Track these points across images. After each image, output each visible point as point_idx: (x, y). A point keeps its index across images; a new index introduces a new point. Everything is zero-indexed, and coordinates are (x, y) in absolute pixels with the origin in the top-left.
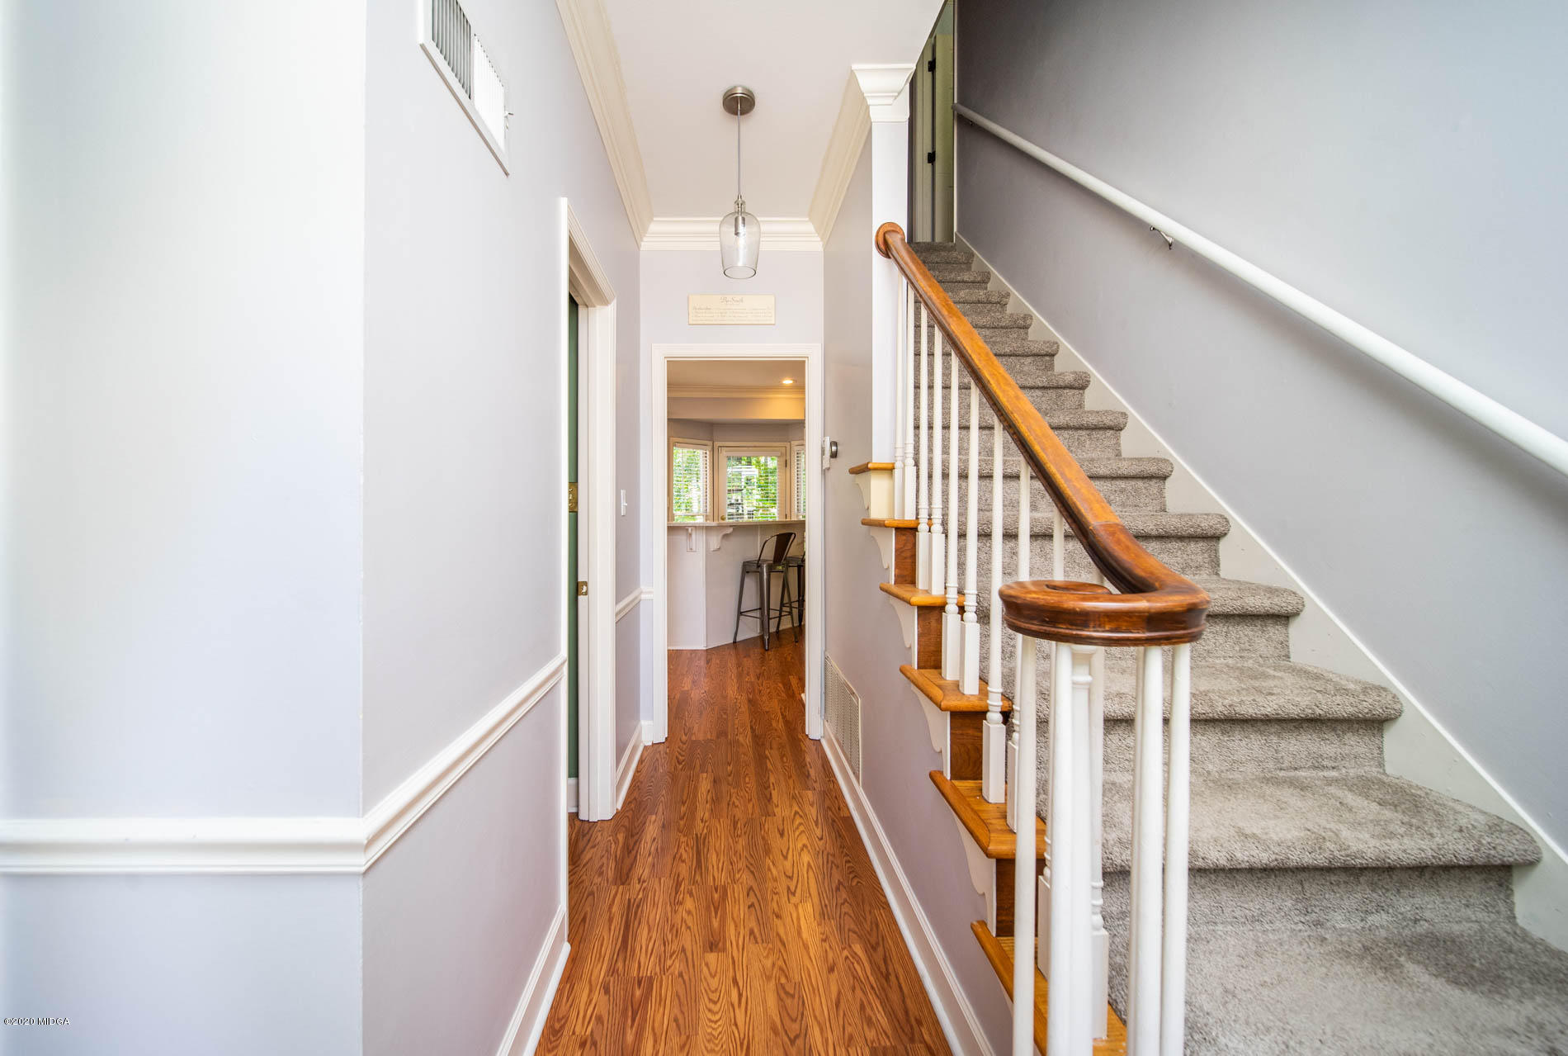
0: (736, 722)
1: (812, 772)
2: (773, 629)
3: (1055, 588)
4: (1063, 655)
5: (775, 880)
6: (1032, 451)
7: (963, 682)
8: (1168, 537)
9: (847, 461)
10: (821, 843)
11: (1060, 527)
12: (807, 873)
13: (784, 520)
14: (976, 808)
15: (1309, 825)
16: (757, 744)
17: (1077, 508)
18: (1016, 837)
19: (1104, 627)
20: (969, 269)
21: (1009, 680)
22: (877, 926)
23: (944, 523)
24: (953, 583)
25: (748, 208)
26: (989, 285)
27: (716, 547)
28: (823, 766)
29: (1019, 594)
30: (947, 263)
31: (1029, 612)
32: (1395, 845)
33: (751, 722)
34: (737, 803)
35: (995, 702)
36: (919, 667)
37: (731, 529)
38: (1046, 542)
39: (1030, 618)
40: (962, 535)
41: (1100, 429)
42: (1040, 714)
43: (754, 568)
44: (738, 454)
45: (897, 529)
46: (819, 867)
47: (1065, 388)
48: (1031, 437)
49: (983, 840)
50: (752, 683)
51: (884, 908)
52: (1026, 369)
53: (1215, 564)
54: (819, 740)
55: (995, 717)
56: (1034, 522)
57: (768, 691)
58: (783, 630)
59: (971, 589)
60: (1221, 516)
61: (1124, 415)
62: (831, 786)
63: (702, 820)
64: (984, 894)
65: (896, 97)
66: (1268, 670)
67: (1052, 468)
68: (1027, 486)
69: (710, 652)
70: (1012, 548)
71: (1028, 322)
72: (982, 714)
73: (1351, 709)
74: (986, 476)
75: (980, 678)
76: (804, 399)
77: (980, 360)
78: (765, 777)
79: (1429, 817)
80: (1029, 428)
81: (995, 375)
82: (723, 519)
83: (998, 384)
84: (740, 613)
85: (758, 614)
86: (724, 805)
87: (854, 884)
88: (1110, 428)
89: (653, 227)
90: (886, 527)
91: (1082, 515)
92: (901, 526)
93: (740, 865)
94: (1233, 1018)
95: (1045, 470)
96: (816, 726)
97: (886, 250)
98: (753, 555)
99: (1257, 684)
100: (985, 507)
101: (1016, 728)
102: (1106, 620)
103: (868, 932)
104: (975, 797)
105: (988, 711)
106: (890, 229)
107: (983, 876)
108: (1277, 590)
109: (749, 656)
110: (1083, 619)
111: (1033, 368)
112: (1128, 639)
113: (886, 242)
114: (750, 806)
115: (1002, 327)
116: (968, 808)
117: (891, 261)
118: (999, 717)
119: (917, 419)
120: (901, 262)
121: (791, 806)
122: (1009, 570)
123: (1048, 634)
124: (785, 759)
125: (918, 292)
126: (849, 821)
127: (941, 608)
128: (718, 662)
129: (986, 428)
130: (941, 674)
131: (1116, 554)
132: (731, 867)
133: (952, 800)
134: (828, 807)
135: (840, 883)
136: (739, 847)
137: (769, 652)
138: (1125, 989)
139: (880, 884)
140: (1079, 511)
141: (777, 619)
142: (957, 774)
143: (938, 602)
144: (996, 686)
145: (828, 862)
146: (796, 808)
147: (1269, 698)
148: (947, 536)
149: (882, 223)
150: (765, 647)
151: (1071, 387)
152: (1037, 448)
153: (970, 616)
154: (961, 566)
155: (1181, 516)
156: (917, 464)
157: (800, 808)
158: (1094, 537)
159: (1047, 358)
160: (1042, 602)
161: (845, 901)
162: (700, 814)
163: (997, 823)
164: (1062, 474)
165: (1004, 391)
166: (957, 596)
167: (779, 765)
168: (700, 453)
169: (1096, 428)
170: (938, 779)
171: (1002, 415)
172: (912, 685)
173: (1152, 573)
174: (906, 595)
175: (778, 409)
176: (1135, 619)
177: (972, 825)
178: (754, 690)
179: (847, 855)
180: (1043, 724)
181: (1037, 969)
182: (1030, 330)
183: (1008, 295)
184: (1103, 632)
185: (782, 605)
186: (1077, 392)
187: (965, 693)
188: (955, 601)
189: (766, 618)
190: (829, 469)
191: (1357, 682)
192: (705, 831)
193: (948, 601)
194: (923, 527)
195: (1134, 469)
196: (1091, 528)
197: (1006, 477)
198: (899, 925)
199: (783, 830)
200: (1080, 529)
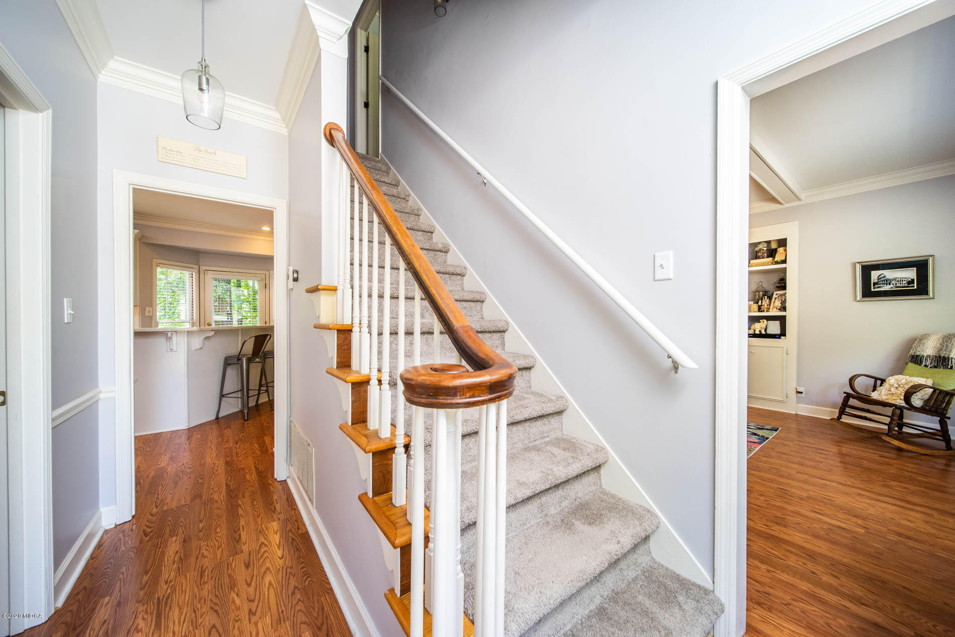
0: (212, 483)
1: (278, 507)
2: (252, 403)
3: (435, 370)
4: (441, 415)
5: (238, 609)
6: (422, 280)
7: (381, 431)
8: (485, 332)
9: (304, 284)
10: (281, 561)
11: (437, 326)
12: (268, 591)
13: (265, 325)
14: (388, 514)
15: (543, 469)
16: (231, 497)
17: (447, 316)
18: (411, 528)
19: (466, 395)
20: (388, 176)
21: (408, 423)
22: (323, 609)
23: (369, 326)
24: (375, 366)
25: (212, 71)
26: (399, 188)
27: (198, 347)
28: (287, 500)
29: (413, 377)
30: (375, 169)
31: (419, 390)
32: (570, 468)
33: (227, 479)
34: (206, 553)
35: (400, 441)
36: (352, 424)
37: (213, 333)
38: (429, 336)
39: (420, 394)
40: (380, 334)
41: (455, 274)
42: (426, 441)
43: (235, 361)
44: (227, 277)
45: (338, 331)
46: (279, 582)
47: (438, 251)
48: (421, 271)
49: (392, 538)
50: (230, 449)
51: (328, 593)
52: (418, 238)
53: (503, 344)
54: (286, 480)
55: (400, 450)
56: (422, 324)
57: (245, 451)
58: (262, 403)
59: (386, 369)
60: (506, 321)
61: (465, 268)
62: (293, 513)
63: (166, 583)
64: (393, 571)
65: (338, 40)
66: (524, 395)
67: (433, 291)
68: (419, 304)
69: (191, 431)
70: (410, 341)
71: (420, 212)
72: (392, 449)
73: (553, 409)
74: (394, 297)
75: (392, 424)
76: (273, 241)
77: (391, 220)
78: (236, 522)
79: (579, 451)
80: (420, 265)
81: (400, 230)
82: (209, 325)
83: (402, 236)
84: (222, 396)
85: (239, 395)
86: (193, 559)
87: (306, 584)
88: (459, 275)
89: (112, 64)
90: (330, 329)
91: (450, 320)
92: (341, 328)
93: (204, 610)
94: (519, 588)
95: (429, 292)
96: (281, 470)
97: (331, 140)
98: (234, 351)
99: (521, 403)
100: (394, 317)
101: (412, 457)
102: (467, 390)
103: (316, 618)
104: (387, 505)
105: (396, 447)
106: (334, 127)
107: (393, 558)
108: (527, 356)
109: (230, 427)
110: (454, 391)
111: (422, 239)
112: (479, 402)
113: (330, 134)
114: (219, 552)
115: (406, 213)
116: (383, 516)
117: (335, 150)
118: (403, 450)
119: (352, 259)
120: (341, 150)
121: (258, 540)
122: (409, 355)
123: (432, 404)
124: (255, 503)
125: (352, 172)
126: (306, 537)
127: (367, 382)
128: (199, 436)
129: (395, 268)
130: (366, 426)
131: (469, 344)
132: (193, 615)
133: (373, 513)
134: (289, 530)
135: (295, 587)
136: (205, 592)
137: (248, 422)
138: (472, 599)
139: (326, 576)
140: (448, 318)
141: (256, 397)
142: (375, 494)
143: (364, 379)
144: (401, 431)
145: (286, 573)
146: (262, 540)
147: (527, 409)
148: (371, 334)
149: (327, 123)
150: (244, 418)
151: (441, 251)
152: (425, 278)
153: (386, 386)
154: (380, 353)
155: (490, 321)
156: (352, 287)
157: (265, 539)
158: (457, 334)
159: (429, 234)
160: (428, 382)
161: (299, 600)
162: (165, 575)
163: (401, 521)
164: (439, 295)
165: (405, 241)
166: (377, 374)
167: (249, 509)
168: (186, 274)
169: (453, 274)
170: (364, 499)
171: (404, 256)
172: (347, 437)
173: (487, 355)
174: (343, 376)
175: (256, 246)
176: (482, 388)
177: (385, 528)
178: (231, 454)
179: (302, 563)
180: (428, 446)
181: (425, 609)
182: (420, 217)
183: (409, 195)
184: (465, 398)
185: (261, 385)
186: (444, 254)
187: (382, 437)
188: (376, 378)
189: (246, 398)
190: (292, 289)
191: (554, 395)
192: (169, 591)
193: (372, 378)
194: (356, 329)
195: (470, 297)
196: (455, 328)
197: (406, 298)
198: (339, 600)
199: (249, 563)
200: (449, 329)
